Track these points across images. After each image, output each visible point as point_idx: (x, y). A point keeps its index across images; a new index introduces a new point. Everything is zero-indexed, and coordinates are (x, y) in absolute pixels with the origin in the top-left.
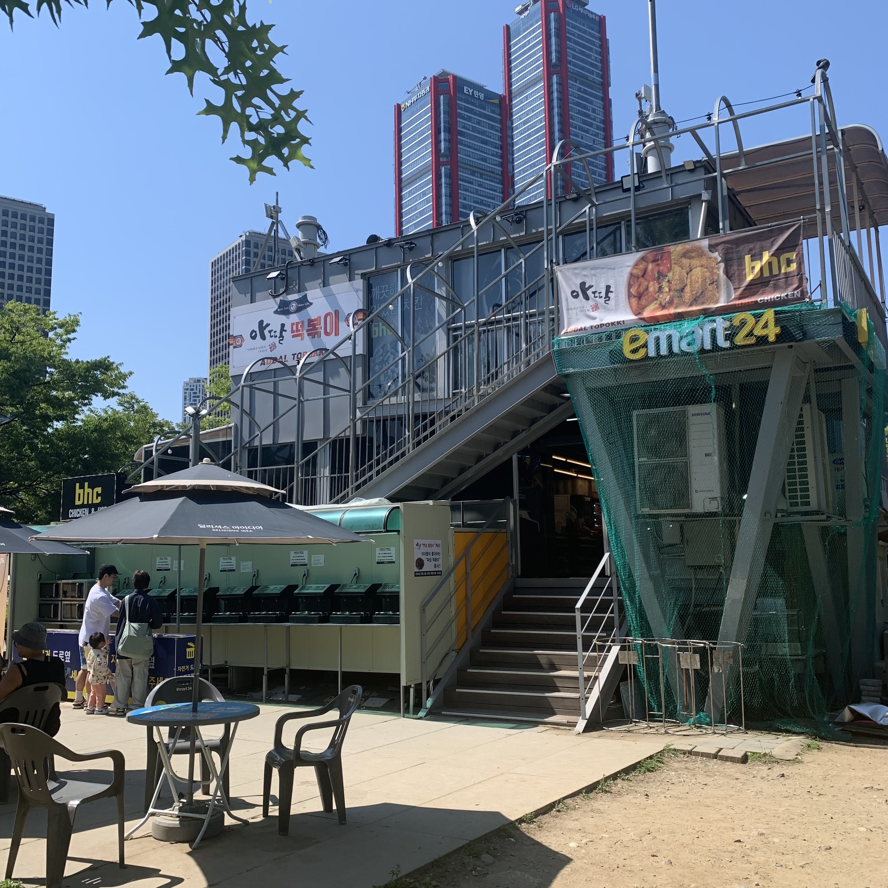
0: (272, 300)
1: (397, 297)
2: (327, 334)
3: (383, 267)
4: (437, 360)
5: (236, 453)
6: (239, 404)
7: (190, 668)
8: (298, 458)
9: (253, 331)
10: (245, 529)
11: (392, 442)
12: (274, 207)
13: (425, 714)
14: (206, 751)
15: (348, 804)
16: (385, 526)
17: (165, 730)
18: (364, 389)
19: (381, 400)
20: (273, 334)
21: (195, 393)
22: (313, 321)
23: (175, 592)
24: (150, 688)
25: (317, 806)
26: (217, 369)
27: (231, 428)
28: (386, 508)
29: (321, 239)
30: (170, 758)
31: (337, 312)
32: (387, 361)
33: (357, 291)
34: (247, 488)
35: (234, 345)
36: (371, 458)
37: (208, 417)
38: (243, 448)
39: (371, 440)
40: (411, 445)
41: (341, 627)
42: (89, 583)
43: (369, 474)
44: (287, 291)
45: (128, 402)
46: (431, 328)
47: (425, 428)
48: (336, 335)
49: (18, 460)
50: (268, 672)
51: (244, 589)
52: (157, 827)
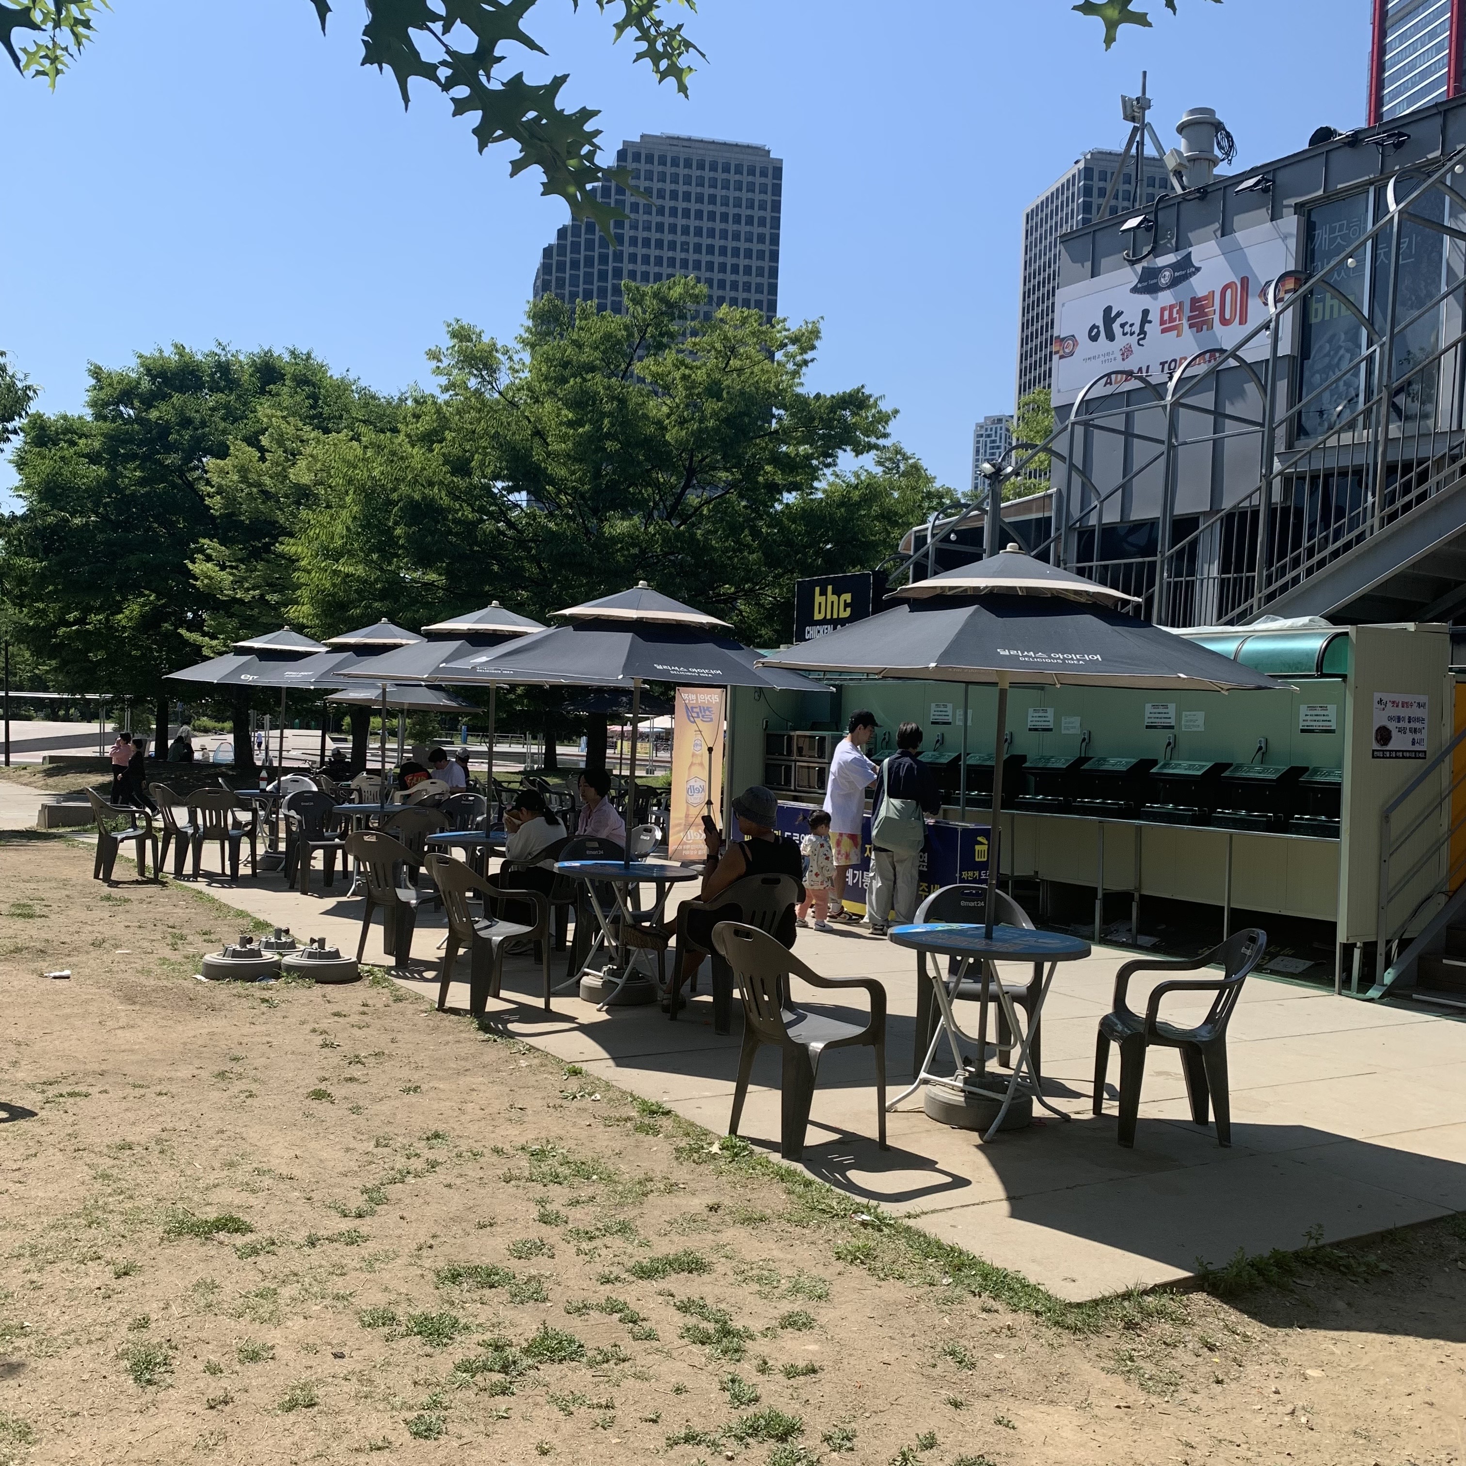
0: (1128, 269)
1: (1364, 243)
2: (1224, 322)
3: (1339, 186)
4: (1439, 357)
5: (1058, 538)
6: (1066, 454)
7: (980, 875)
8: (1163, 545)
9: (1094, 327)
10: (1072, 659)
11: (1340, 515)
12: (1138, 99)
13: (1380, 994)
14: (1006, 1001)
15: (1236, 1117)
16: (1320, 666)
17: (944, 960)
18: (1290, 420)
19: (1321, 438)
20: (1127, 329)
21: (994, 441)
22: (1200, 300)
23: (958, 758)
24: (919, 900)
25: (1183, 1111)
26: (1032, 396)
27: (1051, 496)
28: (1321, 635)
29: (1221, 148)
30: (951, 1003)
31: (1245, 281)
32: (1338, 365)
33: (1285, 238)
34: (1076, 592)
35: (1061, 353)
36: (1297, 545)
37: (1013, 479)
38: (1070, 528)
39: (1299, 512)
40: (1376, 522)
41: (1231, 835)
42: (833, 737)
43: (1294, 574)
44: (1155, 252)
45: (890, 459)
46: (1430, 296)
47: (1407, 489)
48: (1240, 323)
49: (734, 551)
50: (1105, 895)
51: (1067, 760)
52: (932, 1100)
